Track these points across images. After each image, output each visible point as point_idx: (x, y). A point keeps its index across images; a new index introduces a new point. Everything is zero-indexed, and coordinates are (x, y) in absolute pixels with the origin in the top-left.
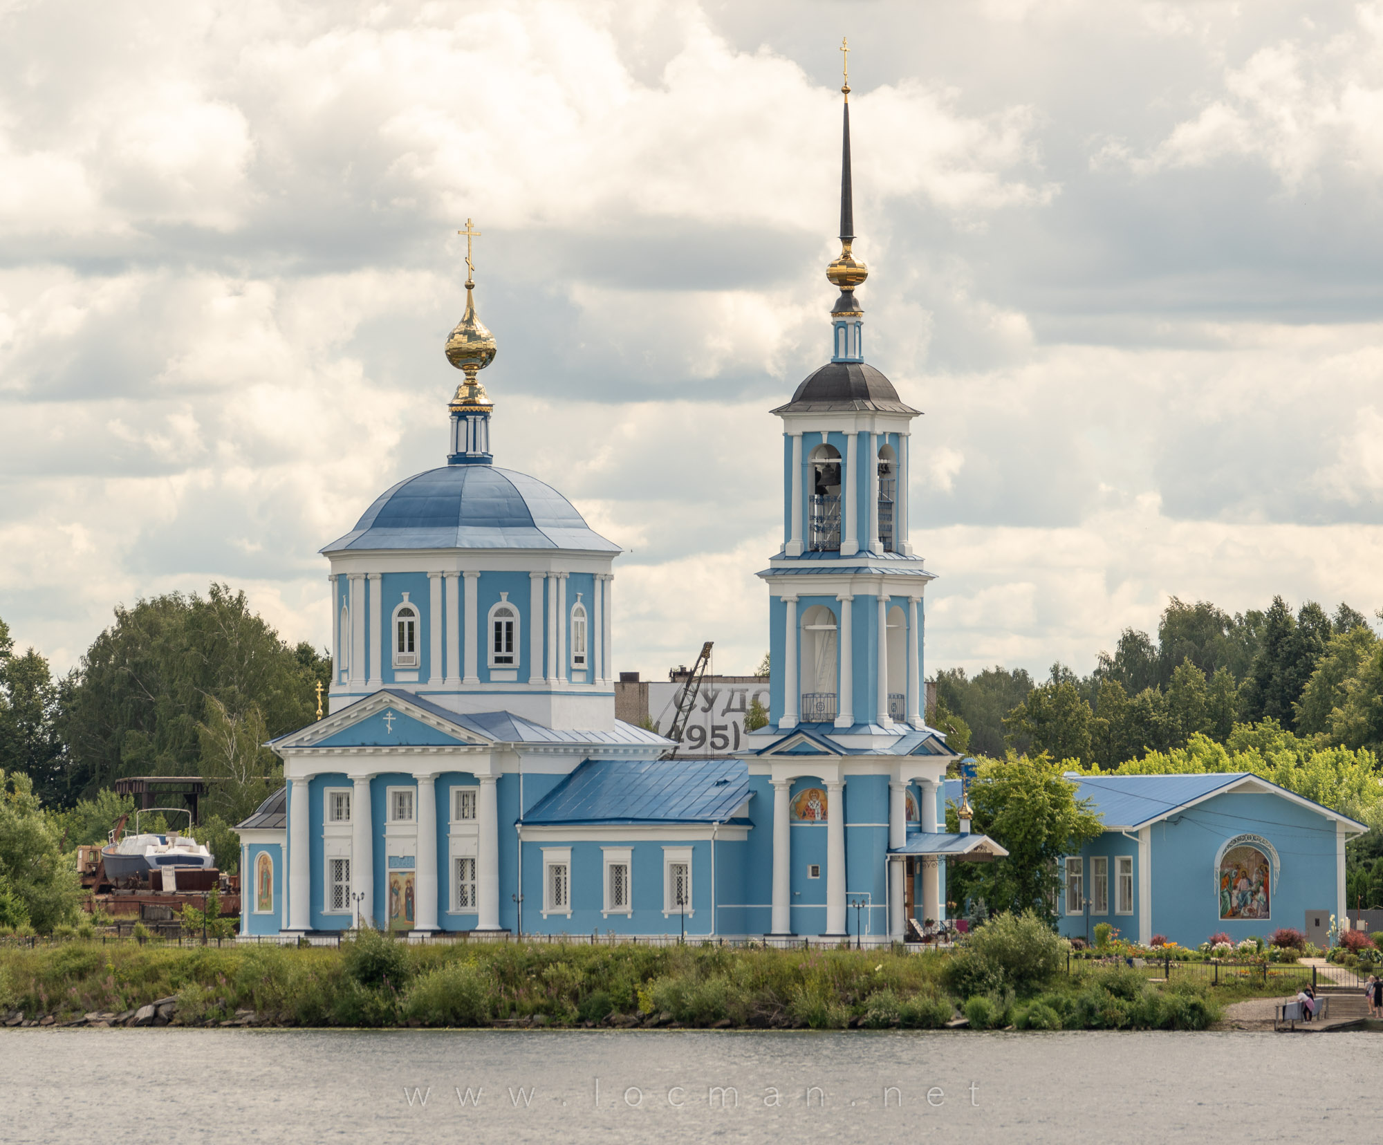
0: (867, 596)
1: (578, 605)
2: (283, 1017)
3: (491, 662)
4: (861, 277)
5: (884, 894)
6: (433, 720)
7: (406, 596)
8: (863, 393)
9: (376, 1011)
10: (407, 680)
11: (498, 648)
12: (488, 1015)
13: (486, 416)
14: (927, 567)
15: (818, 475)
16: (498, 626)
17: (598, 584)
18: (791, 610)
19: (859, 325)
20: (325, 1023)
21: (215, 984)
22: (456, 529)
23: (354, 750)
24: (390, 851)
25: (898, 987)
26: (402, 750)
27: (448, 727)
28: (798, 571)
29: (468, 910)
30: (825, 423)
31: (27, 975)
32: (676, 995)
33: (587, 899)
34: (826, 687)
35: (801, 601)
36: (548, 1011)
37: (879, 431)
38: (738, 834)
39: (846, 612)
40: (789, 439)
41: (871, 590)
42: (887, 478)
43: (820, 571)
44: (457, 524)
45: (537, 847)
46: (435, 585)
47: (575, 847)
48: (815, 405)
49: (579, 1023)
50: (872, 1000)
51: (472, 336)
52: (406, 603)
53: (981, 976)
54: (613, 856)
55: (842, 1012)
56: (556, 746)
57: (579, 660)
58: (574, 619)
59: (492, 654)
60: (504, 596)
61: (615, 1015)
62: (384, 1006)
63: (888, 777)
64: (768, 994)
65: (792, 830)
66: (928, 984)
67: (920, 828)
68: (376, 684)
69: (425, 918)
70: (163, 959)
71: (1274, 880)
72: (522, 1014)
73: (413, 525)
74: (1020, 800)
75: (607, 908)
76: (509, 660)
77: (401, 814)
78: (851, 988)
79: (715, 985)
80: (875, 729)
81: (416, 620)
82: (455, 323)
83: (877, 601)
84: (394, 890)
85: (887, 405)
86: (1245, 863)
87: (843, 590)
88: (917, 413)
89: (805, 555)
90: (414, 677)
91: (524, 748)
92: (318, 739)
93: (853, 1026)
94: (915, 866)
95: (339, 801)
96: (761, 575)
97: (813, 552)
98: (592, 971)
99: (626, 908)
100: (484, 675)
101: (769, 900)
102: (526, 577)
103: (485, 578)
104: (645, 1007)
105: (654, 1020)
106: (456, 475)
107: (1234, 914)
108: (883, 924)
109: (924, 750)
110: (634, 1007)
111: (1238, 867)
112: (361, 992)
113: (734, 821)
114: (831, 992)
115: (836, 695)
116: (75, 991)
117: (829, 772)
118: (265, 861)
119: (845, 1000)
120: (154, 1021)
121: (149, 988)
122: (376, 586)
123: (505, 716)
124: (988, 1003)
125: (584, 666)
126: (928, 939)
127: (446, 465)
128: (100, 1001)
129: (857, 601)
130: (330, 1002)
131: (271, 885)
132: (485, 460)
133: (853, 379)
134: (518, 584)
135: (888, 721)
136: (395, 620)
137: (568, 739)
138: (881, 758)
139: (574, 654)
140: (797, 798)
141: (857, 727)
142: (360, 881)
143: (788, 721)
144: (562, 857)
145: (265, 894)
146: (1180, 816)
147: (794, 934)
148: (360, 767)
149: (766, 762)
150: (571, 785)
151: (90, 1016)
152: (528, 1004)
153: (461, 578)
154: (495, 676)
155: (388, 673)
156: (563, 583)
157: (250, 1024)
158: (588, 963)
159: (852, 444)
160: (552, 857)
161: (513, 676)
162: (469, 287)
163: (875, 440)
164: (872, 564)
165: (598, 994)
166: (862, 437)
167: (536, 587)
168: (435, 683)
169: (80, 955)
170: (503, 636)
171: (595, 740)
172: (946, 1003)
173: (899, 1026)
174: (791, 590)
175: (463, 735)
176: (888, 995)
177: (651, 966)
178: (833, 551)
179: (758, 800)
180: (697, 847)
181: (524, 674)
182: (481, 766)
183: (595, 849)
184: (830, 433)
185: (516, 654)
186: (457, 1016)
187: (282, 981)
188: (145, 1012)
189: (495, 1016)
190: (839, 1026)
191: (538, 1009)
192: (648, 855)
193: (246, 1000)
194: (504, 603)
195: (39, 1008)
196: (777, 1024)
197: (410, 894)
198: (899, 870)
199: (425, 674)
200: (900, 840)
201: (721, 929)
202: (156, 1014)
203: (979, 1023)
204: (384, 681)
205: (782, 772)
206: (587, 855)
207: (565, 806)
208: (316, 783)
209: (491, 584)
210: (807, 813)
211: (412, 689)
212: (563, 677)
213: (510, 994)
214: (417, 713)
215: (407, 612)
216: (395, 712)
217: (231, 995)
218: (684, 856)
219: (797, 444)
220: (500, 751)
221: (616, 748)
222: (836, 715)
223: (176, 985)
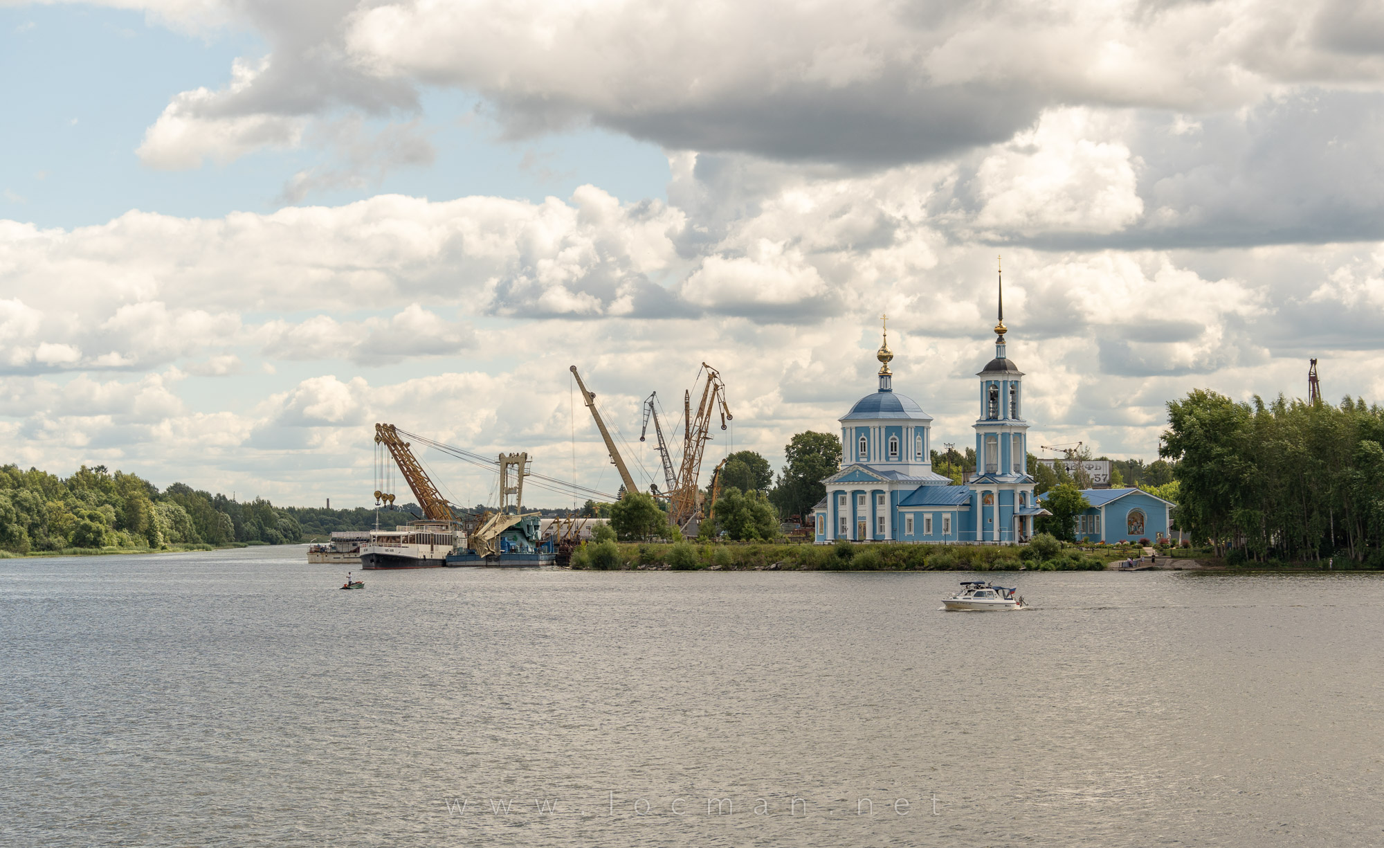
0: (1006, 433)
1: (919, 436)
2: (815, 568)
3: (890, 455)
4: (1005, 331)
5: (1012, 528)
6: (871, 473)
7: (863, 434)
8: (1005, 368)
9: (843, 566)
10: (863, 460)
11: (892, 450)
12: (878, 567)
13: (890, 377)
14: (1027, 424)
15: (991, 394)
16: (892, 443)
17: (925, 430)
18: (983, 437)
19: (1004, 346)
20: (828, 570)
21: (795, 557)
22: (878, 413)
23: (846, 483)
24: (858, 515)
25: (1005, 557)
26: (861, 483)
27: (875, 476)
28: (984, 425)
29: (882, 533)
30: (993, 378)
31: (739, 554)
32: (935, 560)
33: (919, 529)
34: (994, 462)
35: (986, 434)
36: (896, 565)
37: (1010, 380)
38: (966, 509)
39: (1000, 437)
40: (982, 383)
41: (1007, 431)
42: (1014, 395)
43: (991, 425)
44: (879, 411)
45: (903, 514)
46: (872, 430)
47: (915, 513)
48: (990, 372)
49: (906, 569)
50: (997, 561)
51: (885, 351)
52: (863, 436)
53: (1032, 553)
54: (926, 516)
55: (987, 566)
56: (910, 481)
57: (919, 454)
58: (917, 441)
59: (890, 452)
60: (894, 434)
61: (917, 567)
62: (845, 564)
63: (1013, 491)
64: (964, 560)
65: (983, 507)
66: (1014, 556)
67: (1023, 507)
68: (854, 462)
69: (869, 536)
70: (780, 549)
71: (1145, 523)
72: (889, 566)
73: (865, 412)
74: (1063, 497)
75: (925, 533)
76: (895, 454)
77: (862, 503)
78: (990, 558)
79: (948, 557)
80: (1009, 475)
81: (866, 442)
82: (880, 347)
83: (1009, 434)
84: (860, 527)
85: (1013, 372)
86: (1136, 517)
87: (999, 431)
88: (1024, 374)
89: (987, 420)
90: (866, 460)
91: (899, 482)
92: (836, 479)
93: (990, 570)
94: (1023, 519)
95: (843, 499)
96: (973, 426)
97: (989, 419)
98: (911, 553)
99: (931, 533)
100: (887, 459)
101: (976, 530)
102: (901, 428)
103: (887, 428)
104: (926, 564)
105: (929, 568)
106: (881, 395)
107: (1133, 533)
108: (1012, 537)
109: (1025, 482)
110: (923, 564)
111: (1133, 518)
112: (838, 559)
113: (964, 505)
114: (984, 559)
115: (997, 465)
116: (753, 559)
117: (994, 489)
118: (822, 518)
119: (988, 562)
120: (776, 569)
121: (775, 558)
122: (854, 431)
123: (894, 472)
124: (1033, 563)
125: (921, 456)
126: (1026, 542)
127: (877, 392)
128: (760, 563)
129: (1003, 434)
130: (829, 563)
131: (824, 525)
132: (890, 391)
133: (1002, 364)
134: (898, 430)
135: (1013, 473)
136: (860, 442)
137: (914, 479)
138: (1010, 484)
139: (917, 452)
140: (984, 497)
141: (1003, 475)
142: (849, 525)
143: (982, 473)
144: (911, 516)
145: (821, 529)
146: (1115, 502)
147: (984, 541)
148: (848, 488)
149: (975, 486)
150: (916, 494)
151: (756, 567)
152: (890, 563)
153: (880, 428)
154: (891, 459)
155: (857, 459)
156: (913, 430)
157: (805, 570)
158: (910, 550)
159: (1001, 384)
160: (908, 516)
161: (897, 459)
162: (885, 336)
163: (1009, 383)
164: (1007, 423)
165: (912, 560)
166: (1005, 382)
167: (904, 431)
168: (872, 461)
169: (755, 548)
170: (894, 447)
171: (924, 479)
172: (1019, 562)
173: (1004, 570)
174: (982, 432)
175: (880, 478)
176: (1001, 560)
177: (929, 551)
178: (995, 418)
179: (972, 498)
180: (952, 513)
181: (900, 459)
182: (885, 488)
183: (921, 514)
184: (995, 381)
185: (898, 452)
186: (868, 567)
187: (814, 556)
188: (773, 566)
189: (880, 567)
190: (985, 570)
191: (893, 565)
192: (937, 516)
193: (804, 562)
194: (894, 436)
195: (742, 565)
196: (967, 570)
197: (865, 528)
198: (1017, 520)
199: (869, 459)
200: (1017, 510)
201: (960, 540)
202: (777, 566)
203: (1029, 569)
204: (856, 461)
205: (979, 489)
206: (919, 516)
207: (914, 501)
208: (836, 493)
209: (889, 430)
210: (988, 502)
211: (865, 464)
212: (913, 459)
213: (884, 559)
214: (866, 471)
215: (863, 439)
216: (859, 471)
217: (800, 560)
218: (948, 516)
219: (984, 384)
220: (891, 483)
221: (932, 482)
222: (997, 471)
223: (783, 557)
